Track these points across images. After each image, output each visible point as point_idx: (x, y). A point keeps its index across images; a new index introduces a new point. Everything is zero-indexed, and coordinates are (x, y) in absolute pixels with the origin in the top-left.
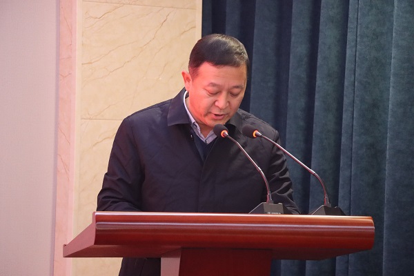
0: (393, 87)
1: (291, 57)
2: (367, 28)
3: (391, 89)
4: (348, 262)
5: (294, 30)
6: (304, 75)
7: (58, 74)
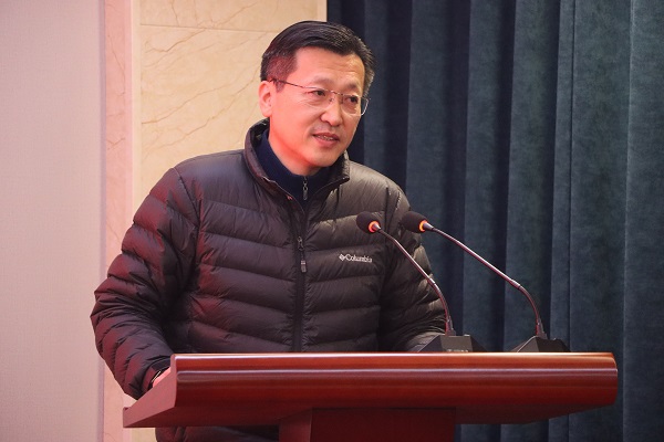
0: (633, 148)
2: (589, 57)
3: (629, 151)
4: (567, 425)
5: (472, 63)
6: (490, 134)
7: (103, 139)
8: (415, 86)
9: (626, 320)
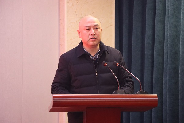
0: (181, 46)
1: (146, 35)
2: (172, 24)
3: (180, 47)
4: (167, 113)
5: (146, 25)
6: (151, 42)
7: (59, 44)
8: (134, 31)
9: (180, 87)
